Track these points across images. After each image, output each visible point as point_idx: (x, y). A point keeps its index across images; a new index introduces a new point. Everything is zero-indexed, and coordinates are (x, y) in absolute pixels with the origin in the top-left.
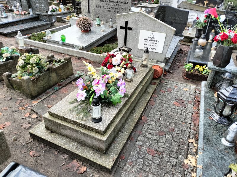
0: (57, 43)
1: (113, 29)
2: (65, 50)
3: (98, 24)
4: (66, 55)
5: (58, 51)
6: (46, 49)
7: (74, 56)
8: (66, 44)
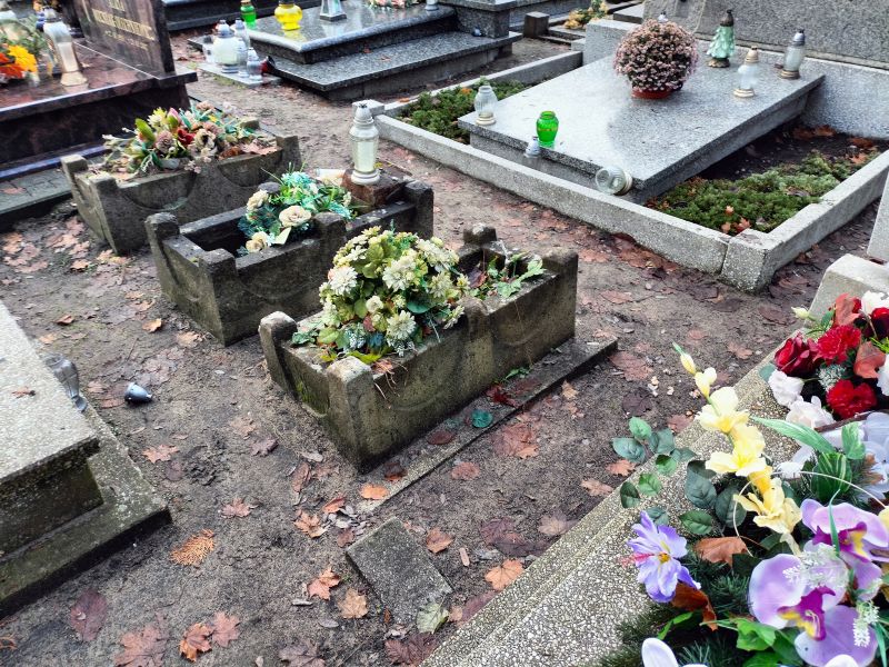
0: (514, 147)
1: (799, 85)
2: (544, 187)
3: (722, 55)
4: (546, 214)
5: (516, 188)
6: (462, 173)
7: (582, 223)
8: (555, 158)
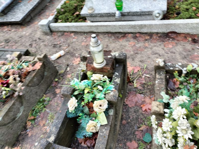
0: (109, 16)
4: (137, 35)
8: (127, 14)
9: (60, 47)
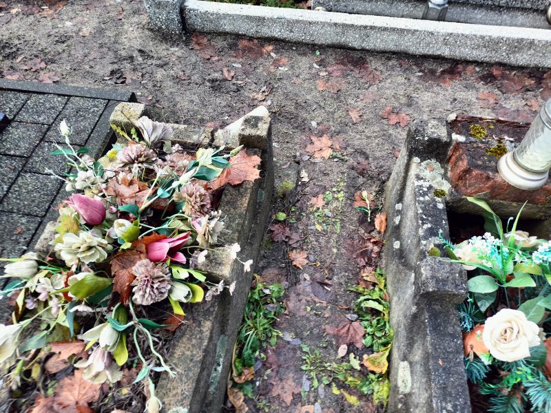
9: (238, 90)
